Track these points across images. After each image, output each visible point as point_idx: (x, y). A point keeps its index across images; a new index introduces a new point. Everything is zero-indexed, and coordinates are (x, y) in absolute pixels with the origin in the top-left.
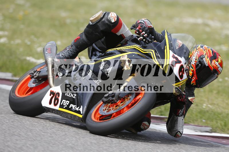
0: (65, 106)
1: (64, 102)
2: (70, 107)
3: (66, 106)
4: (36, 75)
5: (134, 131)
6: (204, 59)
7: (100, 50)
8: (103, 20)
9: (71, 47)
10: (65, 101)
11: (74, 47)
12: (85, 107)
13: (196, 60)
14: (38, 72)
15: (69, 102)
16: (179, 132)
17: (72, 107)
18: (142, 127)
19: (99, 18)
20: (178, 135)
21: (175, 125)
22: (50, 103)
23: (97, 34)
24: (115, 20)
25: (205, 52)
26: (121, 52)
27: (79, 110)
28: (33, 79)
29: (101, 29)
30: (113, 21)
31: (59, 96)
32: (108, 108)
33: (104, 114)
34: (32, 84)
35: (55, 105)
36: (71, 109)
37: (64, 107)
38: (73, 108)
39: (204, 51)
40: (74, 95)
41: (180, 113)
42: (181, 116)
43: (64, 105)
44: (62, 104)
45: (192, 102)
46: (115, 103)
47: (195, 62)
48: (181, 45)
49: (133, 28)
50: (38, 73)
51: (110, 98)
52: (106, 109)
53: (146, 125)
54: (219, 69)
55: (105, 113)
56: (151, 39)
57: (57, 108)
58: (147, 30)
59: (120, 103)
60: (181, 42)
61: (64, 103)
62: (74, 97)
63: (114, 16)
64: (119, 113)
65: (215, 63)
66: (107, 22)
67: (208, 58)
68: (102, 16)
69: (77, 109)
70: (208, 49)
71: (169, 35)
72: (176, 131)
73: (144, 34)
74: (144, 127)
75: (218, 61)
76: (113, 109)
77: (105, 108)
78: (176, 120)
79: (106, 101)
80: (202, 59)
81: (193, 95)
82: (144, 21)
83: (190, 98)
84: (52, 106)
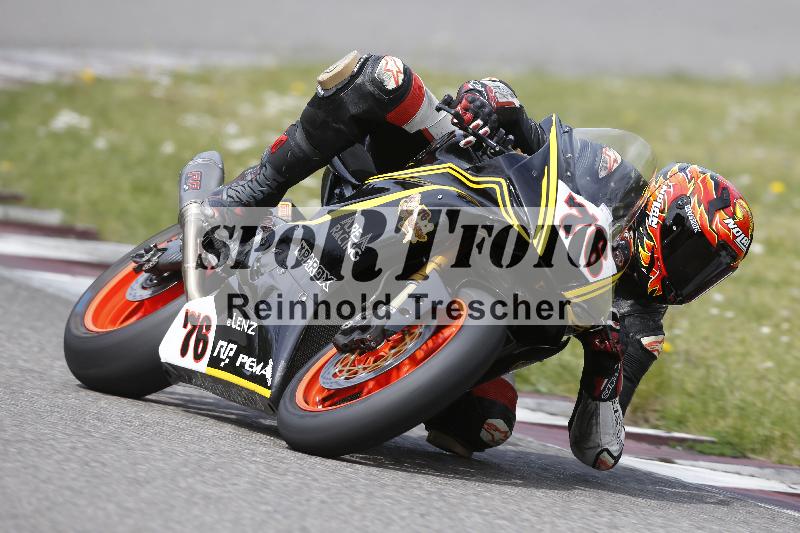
0: (224, 360)
1: (222, 346)
2: (238, 364)
3: (227, 361)
4: (149, 261)
5: (459, 449)
6: (688, 209)
7: (354, 181)
8: (359, 80)
9: (261, 168)
10: (225, 344)
11: (269, 171)
12: (282, 364)
13: (662, 211)
14: (159, 250)
15: (235, 347)
16: (605, 454)
17: (243, 365)
18: (484, 435)
19: (347, 75)
20: (604, 463)
21: (591, 429)
22: (184, 352)
23: (342, 127)
24: (397, 82)
25: (691, 187)
26: (405, 185)
27: (263, 372)
28: (144, 276)
29: (353, 110)
30: (391, 85)
31: (208, 328)
32: (348, 368)
33: (335, 387)
34: (137, 292)
35: (198, 357)
36: (239, 371)
37: (222, 364)
38: (247, 367)
39: (689, 182)
40: (250, 326)
41: (604, 390)
42: (609, 399)
43: (222, 357)
44: (215, 354)
45: (656, 353)
46: (372, 350)
47: (659, 217)
48: (616, 165)
49: (443, 106)
50: (160, 253)
51: (356, 336)
52: (340, 371)
53: (497, 429)
54: (738, 240)
55: (342, 382)
56: (503, 143)
57: (202, 366)
58: (490, 114)
59: (387, 350)
60: (617, 155)
61: (222, 350)
62: (250, 332)
63: (395, 70)
64: (384, 379)
65: (724, 223)
66: (370, 88)
67: (699, 206)
68: (356, 70)
69: (257, 370)
70: (702, 176)
71: (566, 133)
72: (594, 447)
73: (481, 128)
74: (493, 435)
75: (733, 216)
76: (365, 369)
77: (339, 367)
78: (595, 414)
79: (346, 345)
80: (682, 207)
81: (658, 330)
82: (484, 85)
83: (645, 341)
84: (188, 362)
